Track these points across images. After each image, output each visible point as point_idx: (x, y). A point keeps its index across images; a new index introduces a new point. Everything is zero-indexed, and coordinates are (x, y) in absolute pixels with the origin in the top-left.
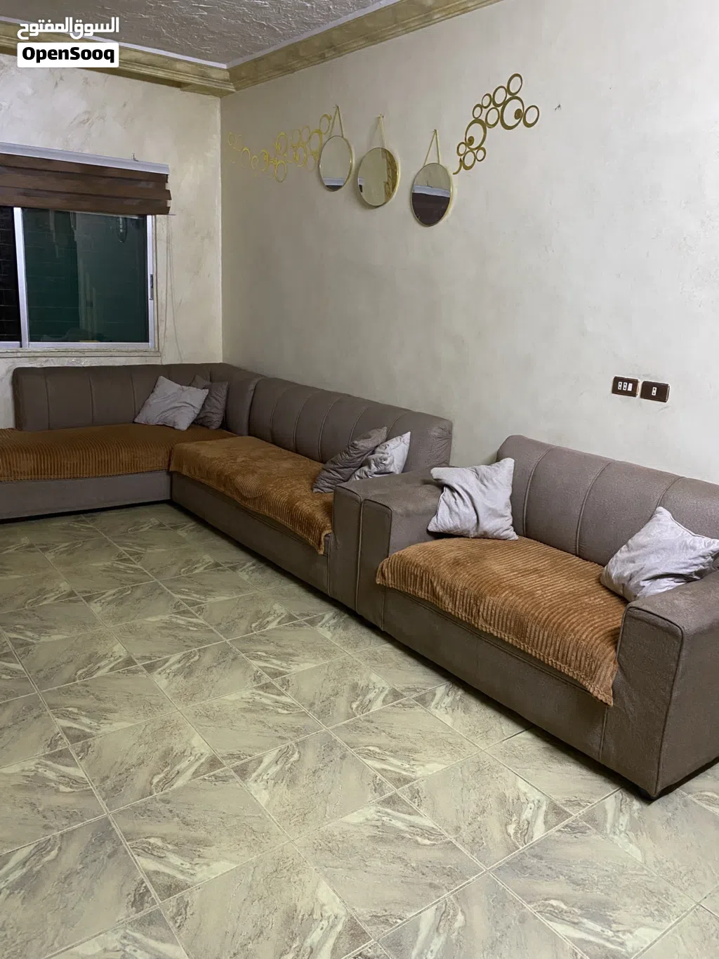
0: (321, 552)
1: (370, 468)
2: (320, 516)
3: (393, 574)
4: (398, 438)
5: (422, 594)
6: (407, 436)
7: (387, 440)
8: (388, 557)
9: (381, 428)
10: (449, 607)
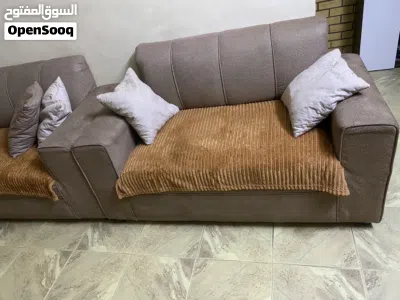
0: (57, 199)
1: (51, 119)
2: (36, 175)
3: (130, 187)
4: (54, 85)
5: (163, 189)
6: (59, 80)
7: (45, 90)
8: (118, 178)
9: (33, 83)
10: (190, 187)
